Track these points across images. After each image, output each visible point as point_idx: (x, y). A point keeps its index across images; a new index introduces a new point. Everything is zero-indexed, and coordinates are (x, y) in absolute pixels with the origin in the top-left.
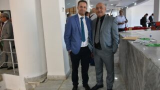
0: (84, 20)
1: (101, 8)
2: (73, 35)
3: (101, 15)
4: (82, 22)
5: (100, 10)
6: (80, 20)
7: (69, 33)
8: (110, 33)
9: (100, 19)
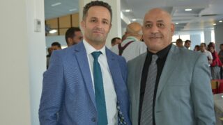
0: (103, 61)
1: (160, 24)
2: (69, 106)
3: (159, 45)
4: (97, 66)
5: (156, 30)
6: (90, 60)
7: (56, 101)
8: (187, 101)
9: (155, 58)
